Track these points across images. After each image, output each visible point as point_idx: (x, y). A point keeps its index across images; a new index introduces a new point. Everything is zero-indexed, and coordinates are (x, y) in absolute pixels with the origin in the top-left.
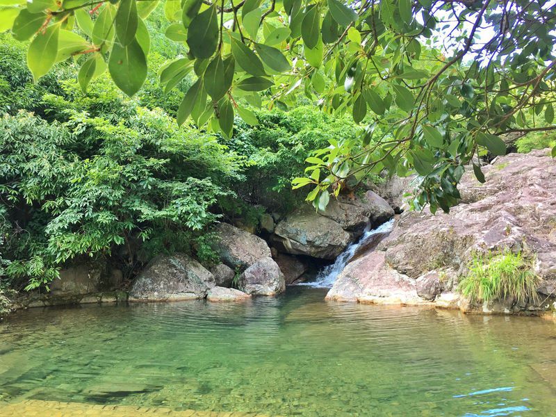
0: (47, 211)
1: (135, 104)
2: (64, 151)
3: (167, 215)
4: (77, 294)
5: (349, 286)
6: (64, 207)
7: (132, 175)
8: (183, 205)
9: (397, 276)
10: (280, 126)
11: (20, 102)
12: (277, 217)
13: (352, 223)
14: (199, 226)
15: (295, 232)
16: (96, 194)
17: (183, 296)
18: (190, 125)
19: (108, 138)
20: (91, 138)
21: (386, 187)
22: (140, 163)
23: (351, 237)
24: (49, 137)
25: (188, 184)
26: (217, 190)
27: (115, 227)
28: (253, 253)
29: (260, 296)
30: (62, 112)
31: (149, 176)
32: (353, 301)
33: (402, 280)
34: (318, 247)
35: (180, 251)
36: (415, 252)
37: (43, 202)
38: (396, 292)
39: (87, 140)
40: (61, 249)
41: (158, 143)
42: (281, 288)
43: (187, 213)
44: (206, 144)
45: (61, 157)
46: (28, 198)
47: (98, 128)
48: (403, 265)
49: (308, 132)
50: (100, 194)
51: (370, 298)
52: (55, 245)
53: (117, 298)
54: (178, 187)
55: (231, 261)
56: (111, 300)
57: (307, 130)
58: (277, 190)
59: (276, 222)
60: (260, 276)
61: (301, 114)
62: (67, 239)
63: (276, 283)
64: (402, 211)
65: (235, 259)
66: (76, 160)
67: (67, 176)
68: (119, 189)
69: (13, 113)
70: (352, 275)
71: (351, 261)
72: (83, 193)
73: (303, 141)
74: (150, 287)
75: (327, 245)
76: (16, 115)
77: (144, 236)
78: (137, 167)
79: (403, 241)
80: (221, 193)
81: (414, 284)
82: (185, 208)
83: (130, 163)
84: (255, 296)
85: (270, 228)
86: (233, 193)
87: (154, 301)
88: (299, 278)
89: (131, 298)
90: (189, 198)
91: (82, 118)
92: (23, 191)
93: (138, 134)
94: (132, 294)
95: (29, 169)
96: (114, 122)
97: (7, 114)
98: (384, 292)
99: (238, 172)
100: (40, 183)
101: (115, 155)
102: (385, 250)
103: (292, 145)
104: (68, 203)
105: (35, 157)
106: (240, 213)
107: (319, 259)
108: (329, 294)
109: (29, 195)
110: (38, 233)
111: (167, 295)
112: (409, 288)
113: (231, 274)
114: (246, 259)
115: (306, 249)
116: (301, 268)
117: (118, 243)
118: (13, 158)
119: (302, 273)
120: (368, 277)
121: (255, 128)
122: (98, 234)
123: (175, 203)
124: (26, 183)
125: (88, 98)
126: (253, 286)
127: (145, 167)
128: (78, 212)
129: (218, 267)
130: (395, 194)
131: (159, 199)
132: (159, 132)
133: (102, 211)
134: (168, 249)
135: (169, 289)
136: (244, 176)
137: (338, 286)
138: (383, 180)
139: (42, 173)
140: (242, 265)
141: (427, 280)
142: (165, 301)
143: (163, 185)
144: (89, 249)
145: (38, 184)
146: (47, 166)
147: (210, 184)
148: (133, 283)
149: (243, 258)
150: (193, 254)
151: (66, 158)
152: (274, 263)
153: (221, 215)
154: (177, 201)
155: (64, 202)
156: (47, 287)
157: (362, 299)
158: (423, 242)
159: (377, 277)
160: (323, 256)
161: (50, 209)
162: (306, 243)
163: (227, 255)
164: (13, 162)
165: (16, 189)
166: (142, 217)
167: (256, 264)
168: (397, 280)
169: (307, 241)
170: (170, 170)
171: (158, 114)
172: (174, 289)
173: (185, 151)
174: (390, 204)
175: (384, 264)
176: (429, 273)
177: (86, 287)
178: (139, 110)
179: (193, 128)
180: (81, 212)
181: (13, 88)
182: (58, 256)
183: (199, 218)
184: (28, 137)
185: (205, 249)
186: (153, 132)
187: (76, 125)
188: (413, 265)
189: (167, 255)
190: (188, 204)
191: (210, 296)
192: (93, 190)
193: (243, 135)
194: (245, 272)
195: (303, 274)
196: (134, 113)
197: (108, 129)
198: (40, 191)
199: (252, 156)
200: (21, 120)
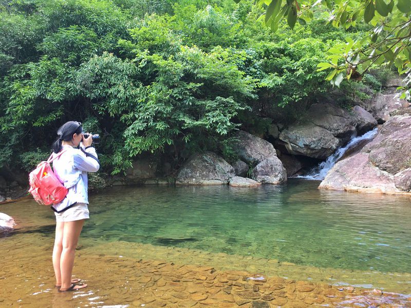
0: (123, 121)
1: (179, 44)
2: (133, 80)
3: (202, 124)
4: (143, 178)
5: (338, 179)
6: (134, 119)
7: (178, 95)
8: (213, 117)
9: (378, 172)
10: (285, 55)
11: (103, 46)
12: (281, 126)
13: (341, 131)
14: (225, 132)
15: (295, 137)
16: (155, 109)
17: (212, 182)
18: (218, 58)
19: (161, 69)
20: (149, 70)
21: (371, 102)
22: (183, 87)
23: (340, 142)
24: (123, 70)
25: (216, 102)
26: (237, 106)
27: (167, 133)
28: (263, 153)
29: (268, 184)
30: (131, 52)
31: (190, 96)
32: (342, 190)
33: (383, 175)
34: (313, 149)
35: (211, 150)
36: (394, 154)
37: (121, 115)
38: (377, 184)
39: (147, 72)
40: (133, 148)
41: (195, 72)
42: (284, 179)
43: (217, 123)
44: (229, 72)
45: (132, 84)
46: (111, 113)
47: (155, 62)
48: (384, 163)
49: (308, 59)
50: (158, 109)
51: (355, 188)
52: (129, 145)
53: (168, 182)
54: (209, 103)
55: (247, 158)
56: (164, 183)
57: (306, 58)
58: (281, 106)
59: (280, 131)
60: (268, 169)
61: (302, 45)
62: (136, 141)
63: (280, 175)
64: (385, 122)
65: (250, 156)
66: (141, 86)
67: (135, 97)
68: (170, 106)
69: (100, 54)
70: (340, 170)
71: (339, 160)
72: (147, 109)
73: (304, 66)
74: (190, 175)
75: (320, 148)
76: (101, 55)
77: (187, 139)
78: (181, 90)
79: (384, 145)
80: (240, 108)
81: (393, 179)
82: (215, 119)
83: (177, 87)
84: (265, 184)
85: (275, 135)
86: (249, 107)
87: (193, 185)
88: (297, 172)
89: (177, 182)
90: (218, 112)
91: (144, 55)
92: (108, 108)
93: (182, 66)
94: (178, 179)
95: (111, 93)
96: (165, 58)
97: (96, 55)
98: (367, 184)
99: (253, 93)
100: (118, 102)
101: (166, 81)
102: (369, 152)
103: (294, 70)
104: (137, 116)
105: (114, 84)
106: (253, 123)
107: (314, 158)
108: (322, 184)
109: (112, 111)
110: (118, 137)
111: (202, 181)
112: (388, 182)
113: (246, 168)
114: (258, 157)
115: (304, 151)
116: (299, 165)
117: (170, 144)
118: (101, 85)
119: (299, 169)
120: (354, 172)
121: (266, 58)
122: (156, 137)
123: (208, 116)
124: (110, 103)
125: (147, 41)
126: (263, 177)
127: (187, 89)
128: (143, 122)
129: (237, 163)
130: (379, 108)
131: (196, 113)
132: (195, 64)
133: (158, 121)
134: (202, 148)
135: (203, 177)
136: (256, 96)
137: (329, 179)
138: (369, 97)
139: (119, 95)
140: (255, 162)
141: (404, 176)
142: (201, 185)
143: (199, 103)
144: (151, 148)
145: (117, 103)
146: (123, 90)
147: (232, 101)
148: (178, 172)
149: (255, 156)
150: (220, 153)
151: (134, 85)
152: (279, 161)
153: (240, 124)
154: (209, 114)
155: (134, 116)
156: (125, 173)
157: (348, 189)
158: (402, 145)
159: (361, 172)
160: (316, 157)
161: (126, 120)
162: (303, 146)
163: (244, 153)
164: (101, 88)
165: (104, 107)
166: (186, 125)
167: (265, 161)
168: (378, 175)
169: (304, 145)
170: (203, 92)
171: (195, 50)
172: (207, 177)
173: (214, 77)
174: (373, 116)
175: (368, 163)
176: (406, 170)
177: (148, 174)
178: (182, 48)
179: (220, 60)
180: (145, 122)
181: (99, 36)
182: (131, 152)
183: (225, 126)
184: (110, 71)
185: (228, 149)
186: (191, 64)
187: (140, 61)
188: (393, 164)
189: (201, 153)
190: (217, 115)
191: (232, 183)
192: (153, 107)
193: (256, 65)
194: (257, 166)
195: (301, 170)
196: (178, 50)
197: (162, 63)
198: (118, 108)
199: (263, 80)
200: (105, 59)
